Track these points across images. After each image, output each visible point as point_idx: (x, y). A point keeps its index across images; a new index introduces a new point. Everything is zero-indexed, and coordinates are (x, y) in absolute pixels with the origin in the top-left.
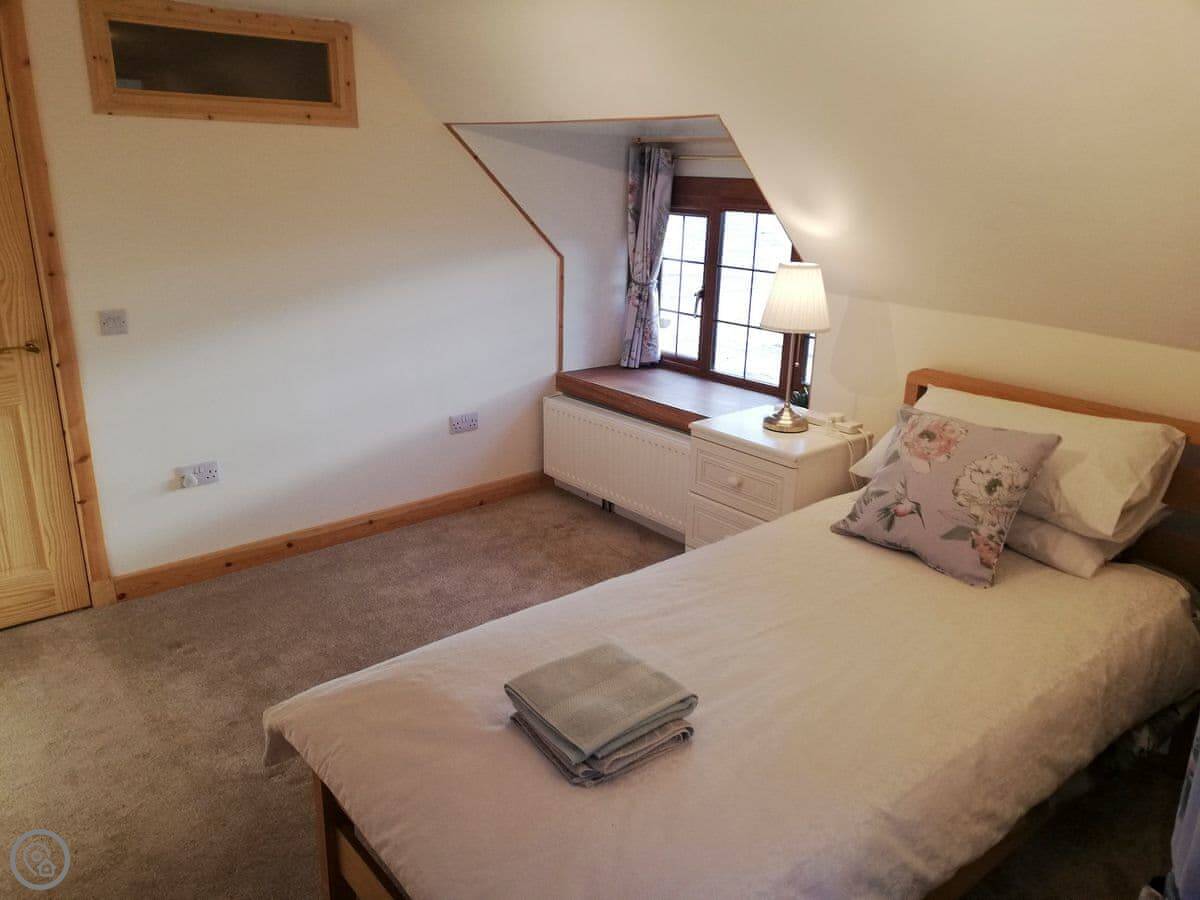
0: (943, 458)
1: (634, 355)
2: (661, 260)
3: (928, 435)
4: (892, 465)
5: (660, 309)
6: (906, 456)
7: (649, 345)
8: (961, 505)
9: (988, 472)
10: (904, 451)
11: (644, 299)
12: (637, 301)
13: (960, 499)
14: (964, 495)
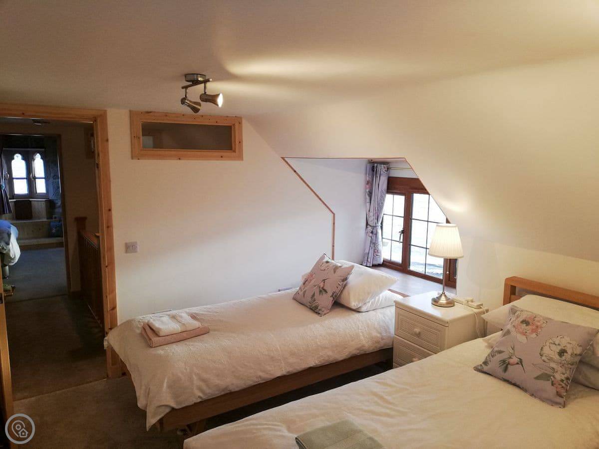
0: (534, 335)
1: (369, 260)
2: (382, 215)
3: (526, 322)
4: (506, 337)
5: (382, 238)
6: (514, 333)
7: (377, 255)
8: (544, 361)
9: (559, 345)
10: (513, 329)
11: (374, 233)
12: (371, 234)
13: (544, 358)
14: (546, 356)
